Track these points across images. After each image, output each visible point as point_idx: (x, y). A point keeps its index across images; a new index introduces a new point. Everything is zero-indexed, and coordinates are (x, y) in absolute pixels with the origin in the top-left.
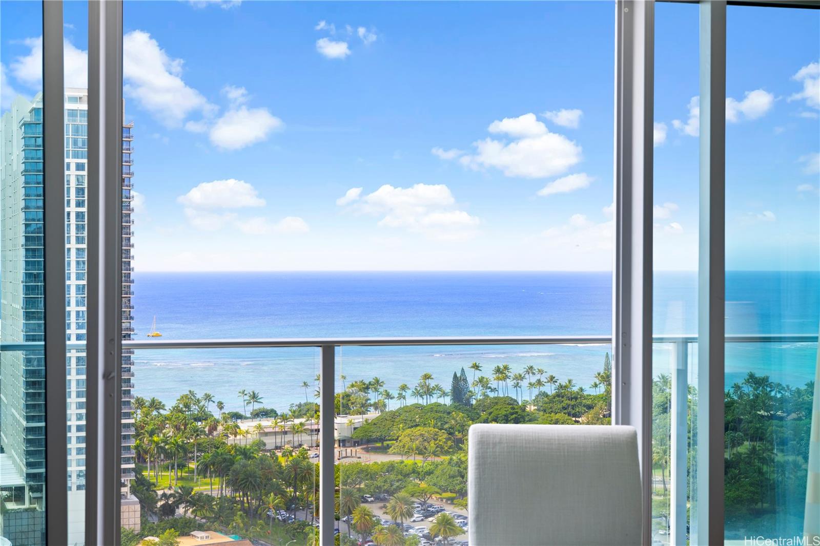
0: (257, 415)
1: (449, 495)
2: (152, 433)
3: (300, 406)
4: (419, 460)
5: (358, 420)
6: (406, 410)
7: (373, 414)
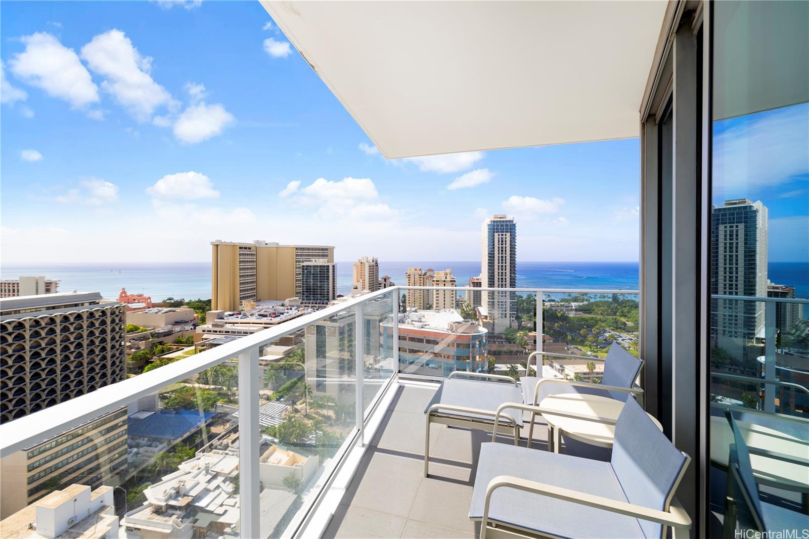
0: (549, 301)
1: (612, 328)
2: (520, 304)
3: (562, 299)
4: (601, 317)
5: (581, 304)
6: (597, 302)
7: (586, 303)
